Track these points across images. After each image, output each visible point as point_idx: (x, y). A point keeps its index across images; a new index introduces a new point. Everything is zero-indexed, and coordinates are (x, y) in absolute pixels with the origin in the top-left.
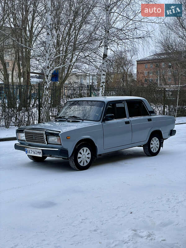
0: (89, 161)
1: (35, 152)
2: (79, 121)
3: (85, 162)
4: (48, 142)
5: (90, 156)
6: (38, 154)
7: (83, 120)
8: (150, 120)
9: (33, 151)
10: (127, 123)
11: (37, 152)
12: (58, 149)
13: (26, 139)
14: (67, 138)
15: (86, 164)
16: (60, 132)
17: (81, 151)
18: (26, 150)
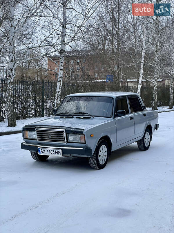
0: (106, 158)
1: (52, 151)
2: (90, 118)
3: (104, 160)
4: (69, 141)
5: (106, 154)
6: (57, 153)
7: (93, 117)
8: (144, 115)
9: (49, 151)
10: (131, 118)
11: (55, 152)
12: (82, 148)
13: (38, 137)
14: (91, 136)
15: (104, 162)
16: (84, 130)
17: (101, 149)
18: (39, 150)
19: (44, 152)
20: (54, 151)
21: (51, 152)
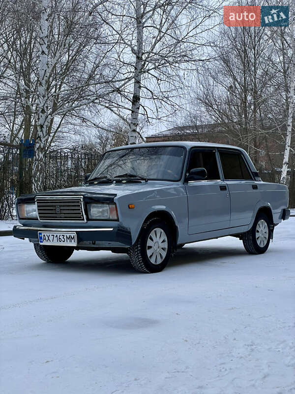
0: (164, 254)
1: (61, 237)
2: (141, 182)
3: (159, 257)
4: (90, 218)
5: (166, 245)
6: (68, 241)
7: (146, 180)
8: (255, 187)
9: (57, 236)
10: (223, 188)
12: (112, 229)
14: (129, 208)
15: (159, 261)
16: (115, 195)
17: (152, 234)
18: (41, 236)
19: (49, 239)
20: (64, 236)
21: (59, 239)
